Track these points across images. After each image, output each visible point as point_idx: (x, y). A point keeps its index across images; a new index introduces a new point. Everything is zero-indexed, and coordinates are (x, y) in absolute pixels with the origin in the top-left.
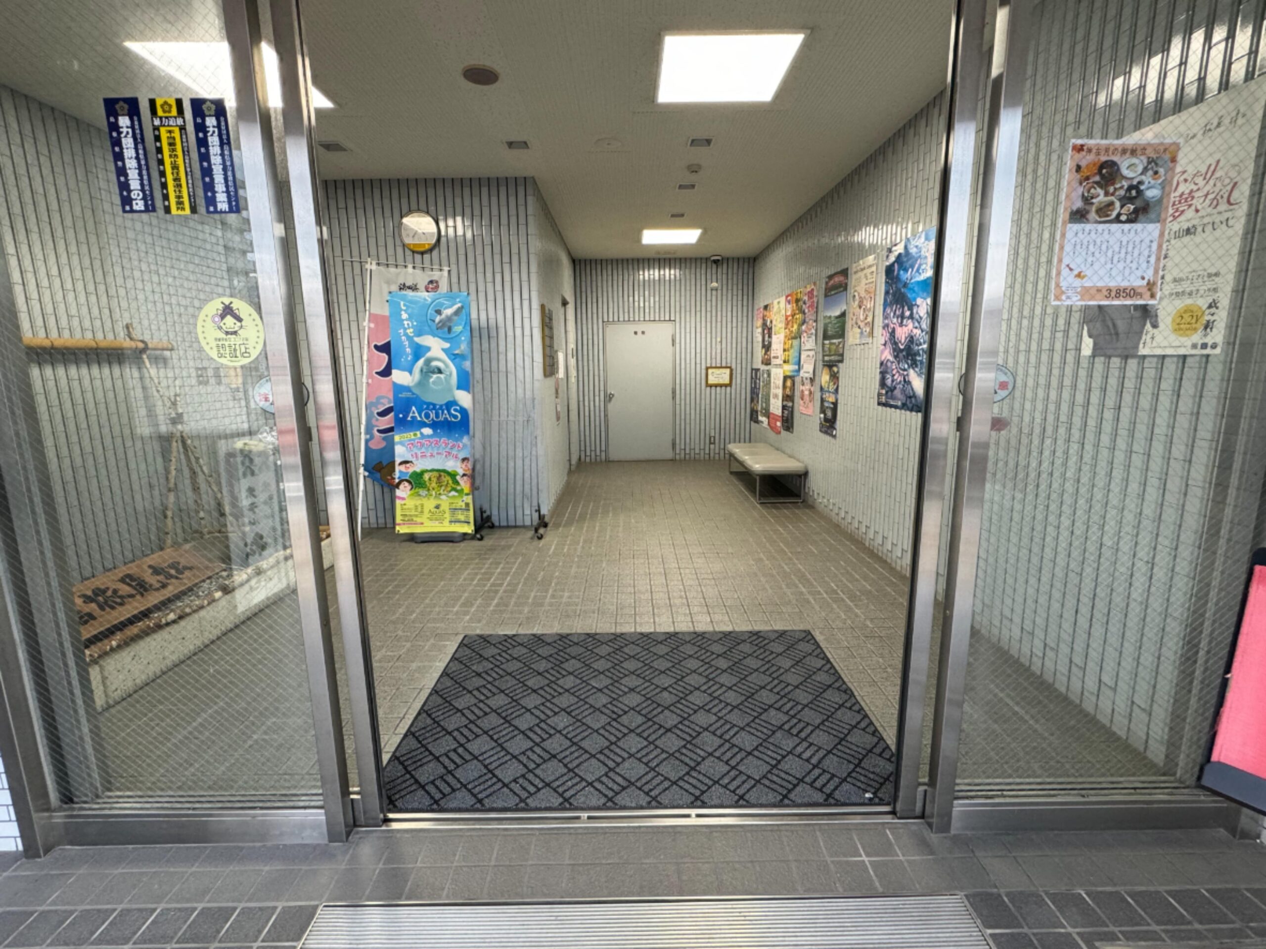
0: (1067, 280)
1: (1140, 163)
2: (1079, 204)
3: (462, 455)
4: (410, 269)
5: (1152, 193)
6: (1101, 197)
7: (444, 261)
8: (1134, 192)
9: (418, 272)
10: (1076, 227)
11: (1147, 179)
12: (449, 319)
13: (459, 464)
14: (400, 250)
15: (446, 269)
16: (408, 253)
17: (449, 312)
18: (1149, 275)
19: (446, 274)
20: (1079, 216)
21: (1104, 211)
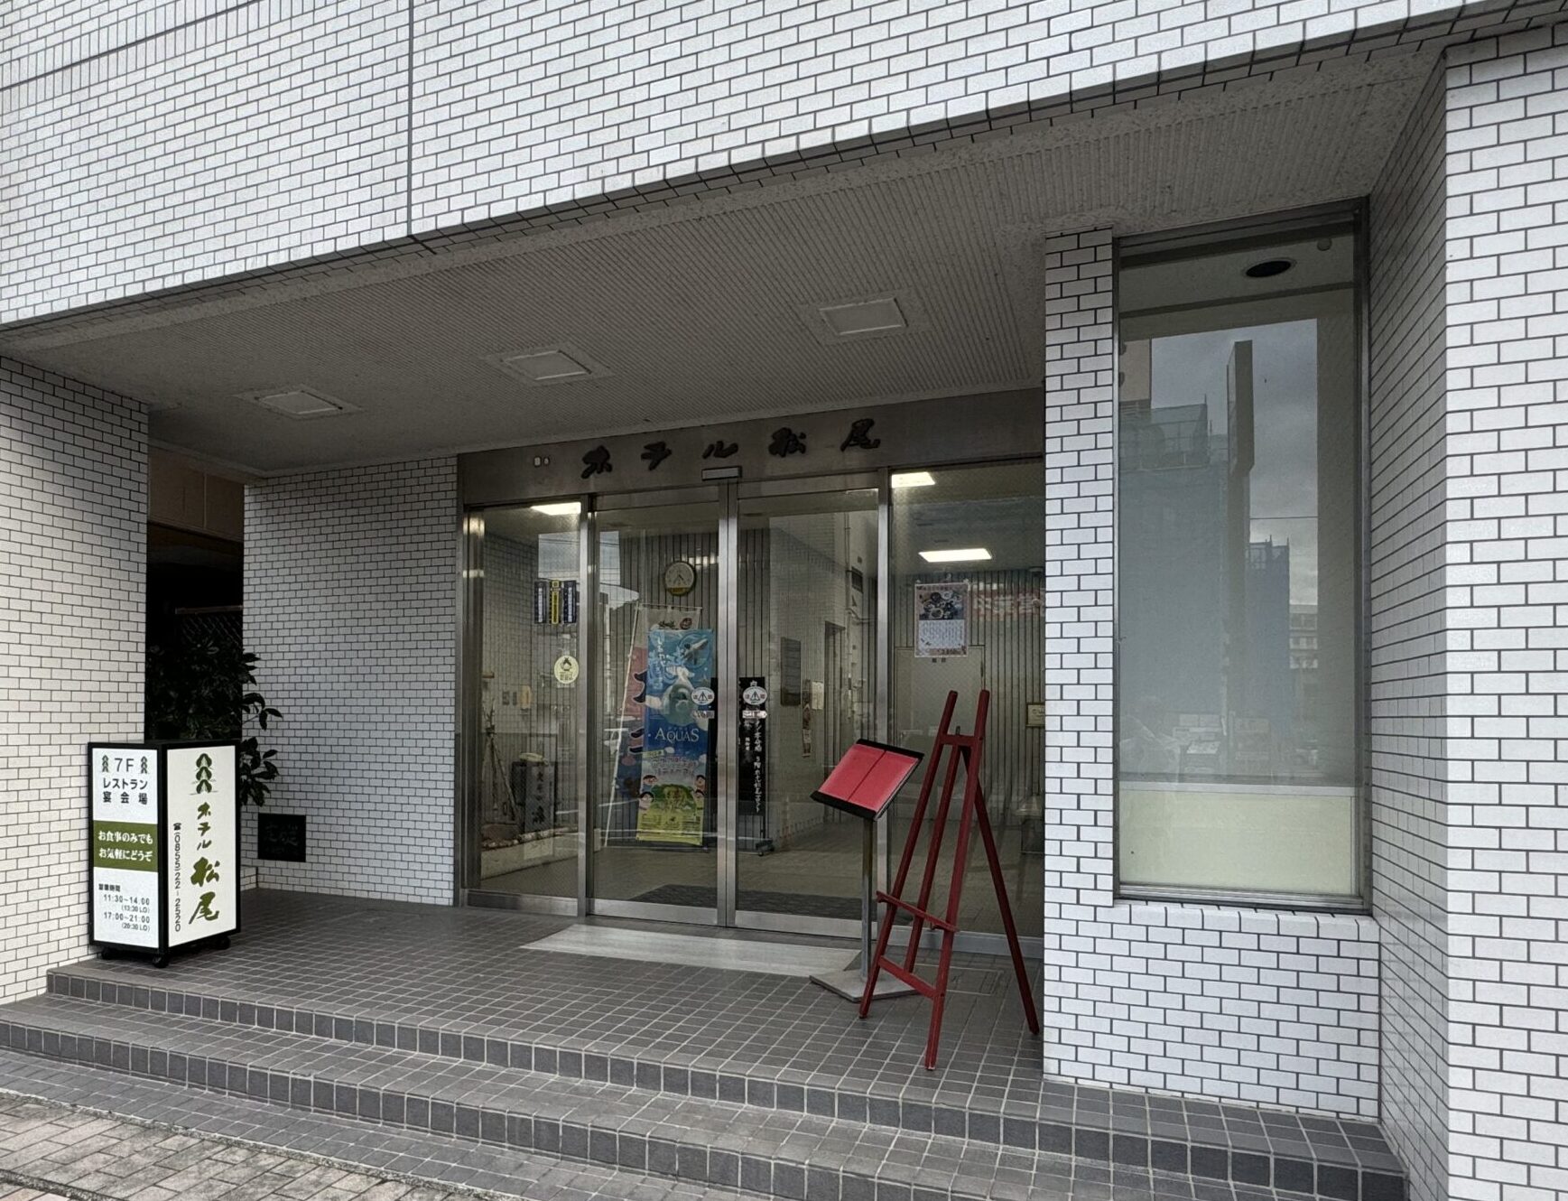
0: (922, 646)
1: (950, 593)
2: (923, 612)
3: (697, 774)
4: (669, 610)
5: (958, 606)
6: (933, 608)
7: (698, 600)
8: (949, 606)
9: (676, 611)
10: (922, 622)
11: (955, 600)
12: (696, 651)
13: (694, 780)
14: (662, 593)
15: (699, 608)
16: (669, 595)
17: (696, 646)
18: (962, 643)
19: (698, 612)
20: (924, 617)
21: (936, 616)
